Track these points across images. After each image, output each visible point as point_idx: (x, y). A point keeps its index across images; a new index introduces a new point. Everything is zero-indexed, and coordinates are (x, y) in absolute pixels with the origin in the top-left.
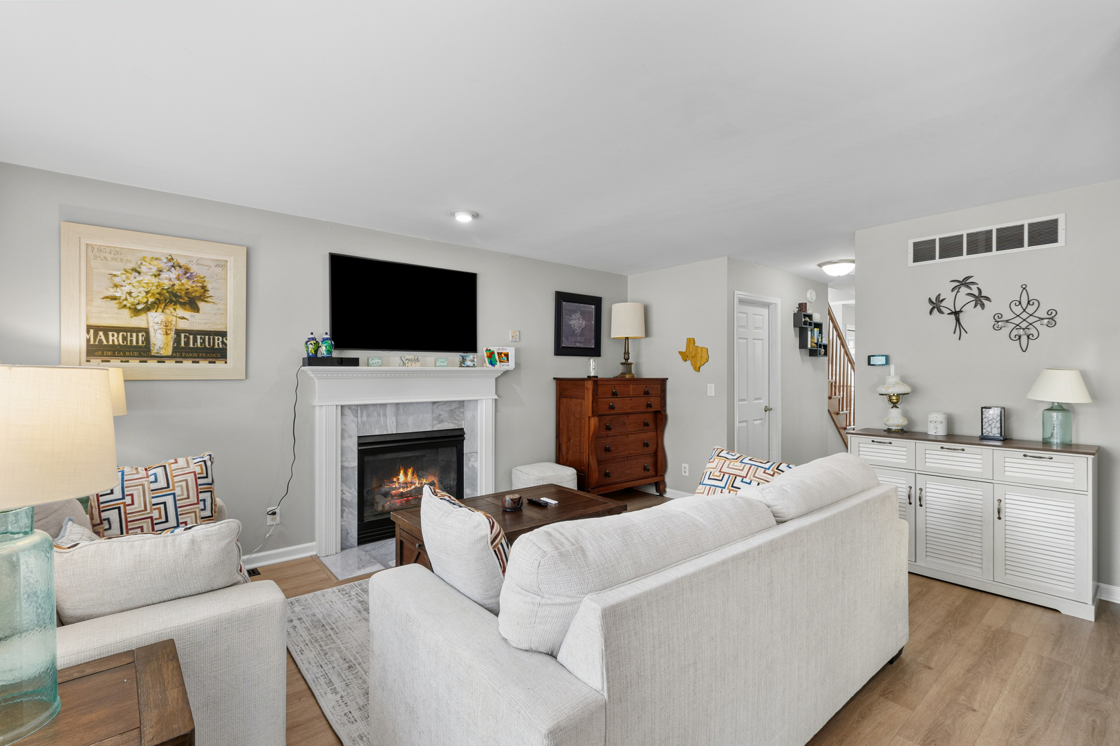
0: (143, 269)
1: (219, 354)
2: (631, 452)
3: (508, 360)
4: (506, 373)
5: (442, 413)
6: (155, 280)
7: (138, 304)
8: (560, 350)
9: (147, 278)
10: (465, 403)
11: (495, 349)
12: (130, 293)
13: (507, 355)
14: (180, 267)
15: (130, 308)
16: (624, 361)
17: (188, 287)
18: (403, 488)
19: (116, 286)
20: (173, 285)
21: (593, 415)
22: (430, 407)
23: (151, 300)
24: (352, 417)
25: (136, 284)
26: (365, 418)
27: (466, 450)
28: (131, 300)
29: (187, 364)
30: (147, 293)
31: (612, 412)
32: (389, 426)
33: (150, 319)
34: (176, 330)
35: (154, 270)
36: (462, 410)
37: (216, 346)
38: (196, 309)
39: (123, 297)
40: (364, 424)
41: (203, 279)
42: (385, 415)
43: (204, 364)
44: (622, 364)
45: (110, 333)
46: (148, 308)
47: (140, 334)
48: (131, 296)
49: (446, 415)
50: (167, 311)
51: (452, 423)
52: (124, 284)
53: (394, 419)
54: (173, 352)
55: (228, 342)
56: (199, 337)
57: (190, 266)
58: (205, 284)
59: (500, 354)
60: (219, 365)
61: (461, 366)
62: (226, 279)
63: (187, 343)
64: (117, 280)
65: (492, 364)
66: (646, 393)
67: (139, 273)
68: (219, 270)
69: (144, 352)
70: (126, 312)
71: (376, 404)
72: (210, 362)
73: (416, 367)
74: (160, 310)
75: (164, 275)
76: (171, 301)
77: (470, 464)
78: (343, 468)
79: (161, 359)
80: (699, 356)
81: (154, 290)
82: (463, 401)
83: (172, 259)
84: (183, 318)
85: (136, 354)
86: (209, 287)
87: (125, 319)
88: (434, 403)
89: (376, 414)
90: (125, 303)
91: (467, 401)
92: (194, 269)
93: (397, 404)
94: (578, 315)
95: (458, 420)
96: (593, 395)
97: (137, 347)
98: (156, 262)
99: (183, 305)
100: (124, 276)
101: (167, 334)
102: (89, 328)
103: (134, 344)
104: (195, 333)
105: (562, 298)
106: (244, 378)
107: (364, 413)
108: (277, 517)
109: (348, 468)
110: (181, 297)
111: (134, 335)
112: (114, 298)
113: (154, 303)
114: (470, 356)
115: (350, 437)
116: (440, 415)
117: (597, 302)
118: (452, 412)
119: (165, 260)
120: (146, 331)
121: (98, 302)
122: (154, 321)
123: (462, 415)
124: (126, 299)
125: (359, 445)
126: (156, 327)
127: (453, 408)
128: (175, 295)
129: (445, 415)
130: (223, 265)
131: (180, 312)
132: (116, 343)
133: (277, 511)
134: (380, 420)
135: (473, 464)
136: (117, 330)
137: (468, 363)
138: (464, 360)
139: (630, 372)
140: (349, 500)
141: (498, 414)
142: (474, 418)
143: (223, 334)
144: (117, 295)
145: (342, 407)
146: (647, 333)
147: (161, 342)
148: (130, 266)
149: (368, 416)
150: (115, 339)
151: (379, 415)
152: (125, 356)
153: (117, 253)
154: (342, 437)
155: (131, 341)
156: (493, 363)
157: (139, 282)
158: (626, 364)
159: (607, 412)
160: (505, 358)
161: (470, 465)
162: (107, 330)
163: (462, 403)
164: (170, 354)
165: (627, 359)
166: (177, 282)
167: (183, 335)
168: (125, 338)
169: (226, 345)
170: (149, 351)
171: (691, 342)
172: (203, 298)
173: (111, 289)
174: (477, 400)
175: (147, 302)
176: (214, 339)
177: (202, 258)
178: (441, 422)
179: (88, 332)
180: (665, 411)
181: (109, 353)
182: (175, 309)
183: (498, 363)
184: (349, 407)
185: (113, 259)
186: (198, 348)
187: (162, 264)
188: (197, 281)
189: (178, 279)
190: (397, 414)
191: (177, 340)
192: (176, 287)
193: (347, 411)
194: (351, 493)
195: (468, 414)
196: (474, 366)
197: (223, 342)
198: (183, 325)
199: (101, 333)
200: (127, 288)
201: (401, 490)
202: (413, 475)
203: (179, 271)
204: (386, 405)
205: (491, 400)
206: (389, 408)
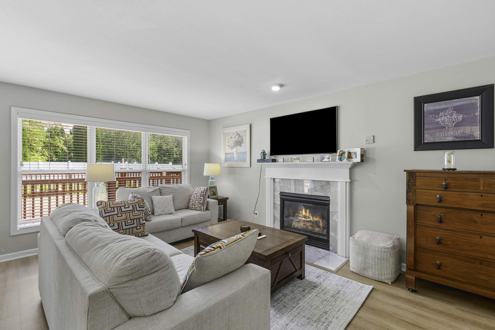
0: (233, 137)
4: (354, 165)
5: (316, 186)
6: (234, 139)
8: (421, 146)
9: (233, 139)
10: (330, 182)
13: (355, 153)
17: (240, 140)
18: (305, 218)
21: (409, 202)
23: (234, 145)
24: (278, 183)
25: (232, 141)
26: (283, 185)
27: (331, 210)
28: (231, 145)
29: (240, 162)
31: (440, 204)
32: (292, 189)
33: (234, 150)
36: (328, 186)
38: (241, 146)
40: (282, 187)
42: (290, 184)
43: (242, 162)
46: (233, 148)
47: (232, 155)
49: (319, 188)
50: (236, 147)
51: (323, 193)
52: (230, 141)
53: (294, 186)
54: (237, 159)
58: (242, 138)
60: (245, 162)
61: (321, 161)
62: (246, 135)
63: (240, 156)
68: (245, 133)
70: (230, 149)
71: (287, 179)
73: (298, 162)
75: (236, 138)
76: (237, 145)
77: (334, 218)
78: (274, 203)
79: (235, 161)
81: (234, 142)
83: (237, 132)
84: (239, 149)
87: (230, 151)
88: (312, 181)
89: (287, 183)
91: (332, 181)
92: (241, 134)
93: (295, 180)
94: (450, 111)
95: (326, 192)
96: (408, 185)
97: (232, 158)
99: (239, 145)
100: (230, 139)
101: (236, 154)
102: (225, 154)
104: (241, 153)
105: (422, 101)
106: (249, 167)
107: (282, 182)
108: (257, 215)
109: (276, 204)
110: (238, 143)
114: (327, 156)
115: (278, 191)
116: (315, 187)
117: (484, 92)
118: (322, 187)
120: (233, 153)
121: (227, 147)
123: (328, 189)
125: (281, 195)
126: (235, 152)
127: (323, 184)
130: (245, 131)
131: (239, 147)
133: (257, 213)
134: (288, 186)
135: (336, 219)
137: (326, 160)
138: (323, 158)
140: (277, 217)
142: (336, 192)
143: (246, 153)
144: (229, 145)
145: (274, 179)
147: (236, 156)
148: (231, 137)
149: (284, 184)
151: (288, 184)
153: (229, 133)
154: (274, 191)
159: (432, 204)
160: (354, 156)
161: (334, 219)
162: (228, 154)
163: (328, 183)
166: (238, 139)
167: (239, 154)
168: (230, 156)
170: (234, 159)
172: (242, 142)
173: (228, 143)
174: (337, 182)
177: (242, 131)
178: (316, 191)
184: (277, 179)
185: (228, 135)
187: (235, 134)
190: (295, 184)
191: (238, 156)
193: (276, 181)
194: (278, 214)
195: (332, 189)
197: (246, 155)
198: (239, 151)
200: (230, 143)
201: (303, 219)
202: (309, 214)
203: (238, 135)
204: (290, 180)
205: (345, 182)
206: (292, 181)
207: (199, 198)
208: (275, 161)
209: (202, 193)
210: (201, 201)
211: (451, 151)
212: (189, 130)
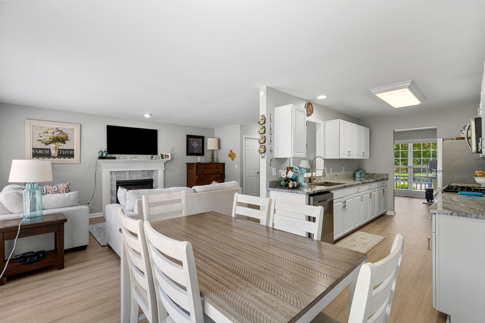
0: (49, 132)
1: (72, 156)
3: (168, 157)
4: (168, 161)
5: (145, 174)
6: (52, 135)
7: (47, 142)
8: (188, 154)
9: (50, 134)
11: (164, 154)
12: (45, 139)
13: (168, 156)
14: (60, 131)
15: (45, 143)
16: (212, 157)
17: (62, 136)
19: (41, 137)
20: (58, 136)
21: (196, 174)
22: (141, 172)
23: (51, 140)
24: (114, 175)
25: (47, 136)
26: (119, 175)
27: (154, 186)
28: (45, 141)
29: (62, 159)
30: (50, 138)
31: (204, 174)
32: (127, 178)
33: (51, 146)
34: (59, 149)
35: (52, 132)
36: (152, 173)
37: (71, 154)
38: (65, 143)
39: (43, 140)
40: (118, 177)
41: (66, 134)
42: (125, 174)
43: (67, 159)
44: (211, 158)
45: (39, 150)
46: (50, 143)
47: (48, 150)
48: (45, 140)
49: (147, 175)
50: (56, 144)
51: (149, 177)
52: (43, 136)
53: (129, 175)
54: (58, 155)
55: (74, 152)
57: (63, 130)
58: (67, 135)
59: (165, 155)
60: (72, 159)
61: (151, 159)
62: (74, 134)
63: (62, 153)
64: (41, 135)
65: (162, 158)
66: (217, 168)
67: (48, 133)
68: (72, 131)
69: (49, 156)
71: (122, 171)
72: (69, 158)
73: (136, 159)
74: (54, 143)
75: (55, 133)
76: (57, 141)
78: (111, 190)
79: (54, 157)
80: (233, 155)
81: (52, 137)
82: (153, 170)
83: (57, 129)
84: (61, 146)
85: (47, 156)
86: (69, 136)
87: (43, 146)
88: (142, 171)
89: (122, 174)
90: (43, 141)
92: (64, 131)
93: (130, 171)
94: (195, 142)
95: (151, 176)
96: (196, 168)
97: (47, 154)
98: (52, 130)
99: (61, 142)
100: (43, 134)
101: (56, 150)
102: (33, 149)
104: (64, 150)
105: (189, 137)
106: (80, 163)
107: (119, 174)
108: (90, 204)
109: (113, 190)
110: (60, 139)
111: (46, 151)
112: (40, 140)
113: (52, 141)
114: (155, 156)
115: (114, 181)
117: (202, 138)
118: (149, 174)
119: (55, 129)
120: (50, 149)
121: (36, 141)
122: (52, 146)
124: (44, 141)
125: (117, 183)
126: (53, 148)
127: (149, 172)
128: (58, 139)
129: (146, 174)
130: (73, 130)
131: (60, 144)
133: (90, 202)
134: (124, 176)
136: (41, 149)
137: (154, 158)
138: (152, 157)
139: (213, 161)
140: (113, 200)
141: (166, 174)
142: (157, 176)
143: (73, 150)
144: (41, 139)
145: (111, 172)
146: (219, 147)
147: (54, 152)
148: (45, 131)
149: (120, 174)
150: (41, 152)
151: (123, 174)
152: (43, 157)
153: (41, 127)
154: (111, 181)
157: (48, 135)
158: (213, 158)
159: (202, 174)
160: (167, 157)
163: (152, 171)
164: (57, 156)
165: (213, 157)
166: (59, 135)
167: (61, 151)
168: (43, 152)
169: (74, 153)
170: (51, 155)
171: (231, 151)
172: (67, 140)
173: (39, 138)
174: (158, 170)
175: (50, 141)
176: (70, 152)
177: (66, 128)
178: (145, 177)
179: (33, 150)
180: (224, 173)
181: (39, 156)
182: (58, 143)
183: (165, 158)
184: (113, 172)
185: (40, 129)
186: (65, 154)
187: (54, 130)
188: (65, 135)
189: (59, 134)
191: (59, 152)
192: (59, 137)
193: (113, 173)
194: (114, 198)
195: (155, 174)
196: (156, 159)
197: (73, 153)
198: (60, 148)
199: (36, 150)
200: (44, 137)
203: (59, 132)
204: (126, 171)
205: (162, 170)
206: (127, 172)
208: (115, 158)
211: (199, 156)
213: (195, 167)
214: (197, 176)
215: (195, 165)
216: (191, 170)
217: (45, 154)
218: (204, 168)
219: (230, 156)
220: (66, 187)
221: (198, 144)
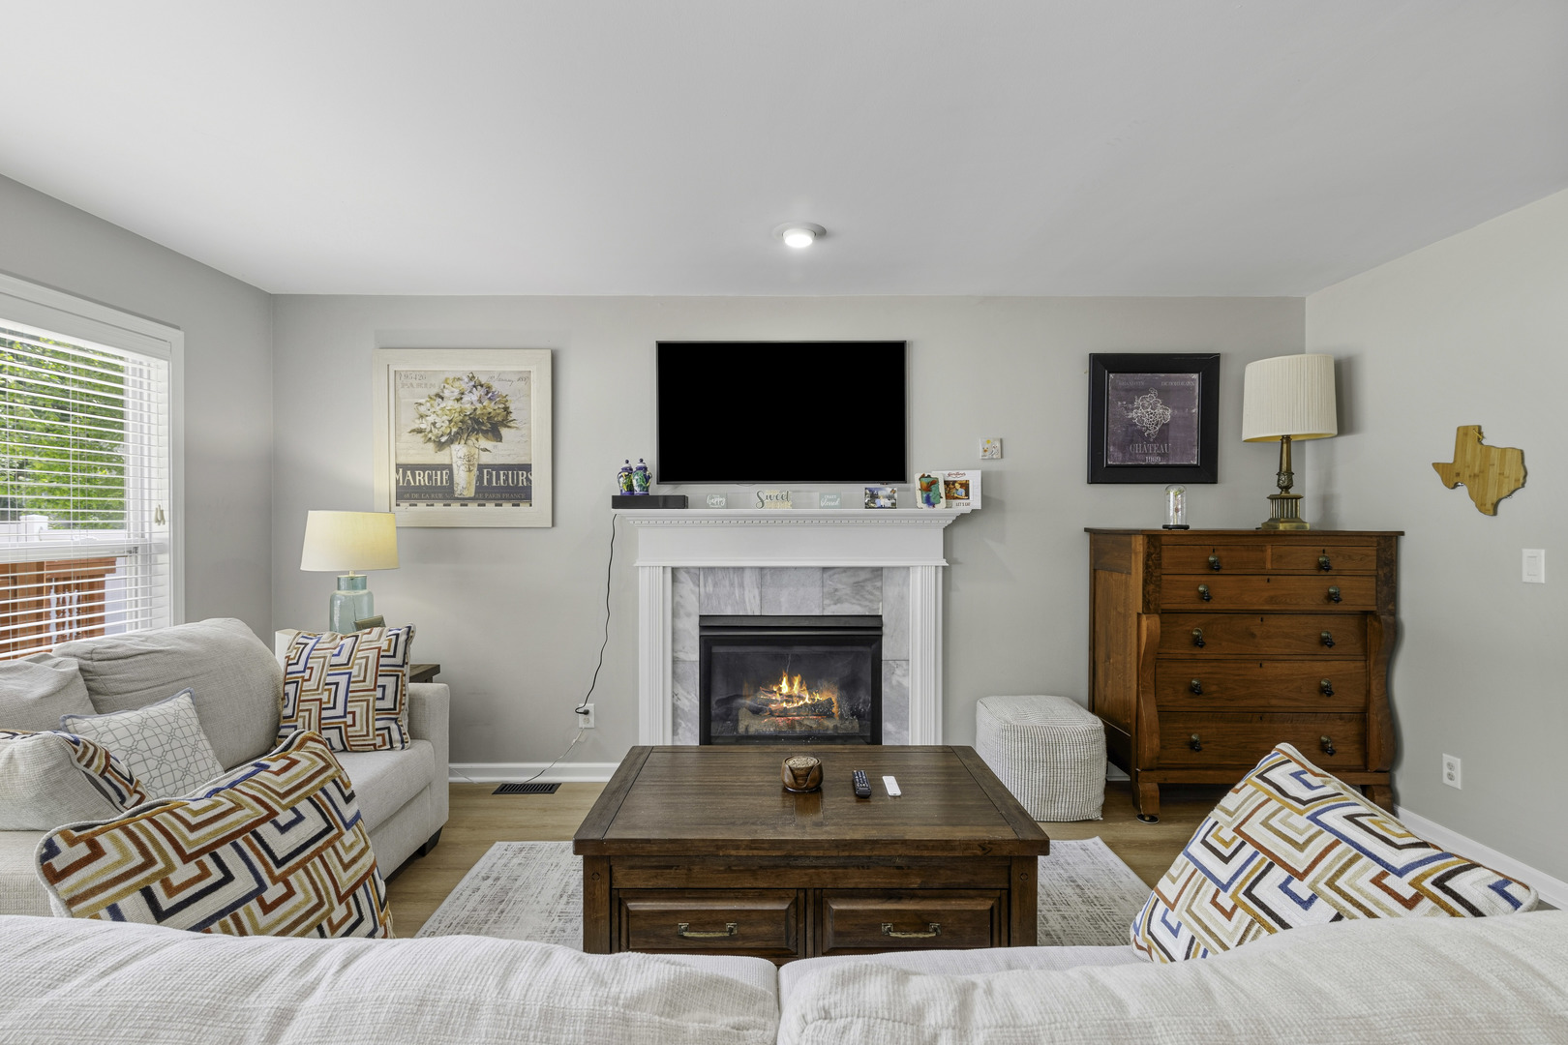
0: (446, 393)
1: (520, 494)
2: (1274, 702)
3: (967, 494)
4: (962, 518)
5: (839, 586)
6: (457, 406)
7: (442, 436)
8: (1101, 472)
9: (450, 404)
10: (885, 572)
11: (941, 475)
12: (434, 424)
13: (965, 486)
14: (482, 386)
15: (434, 441)
16: (1277, 491)
17: (490, 410)
18: (787, 702)
19: (422, 417)
20: (475, 410)
21: (1148, 607)
22: (818, 574)
23: (454, 430)
24: (691, 585)
25: (440, 412)
26: (710, 588)
27: (886, 654)
28: (435, 431)
29: (490, 507)
30: (450, 421)
31: (1205, 606)
32: (747, 603)
33: (454, 453)
34: (479, 465)
35: (456, 394)
36: (878, 584)
37: (521, 484)
38: (498, 438)
39: (428, 430)
40: (708, 596)
41: (504, 400)
42: (742, 585)
43: (507, 507)
44: (1272, 498)
45: (417, 472)
46: (451, 441)
47: (444, 472)
48: (435, 427)
49: (848, 591)
50: (469, 442)
51: (860, 605)
52: (429, 413)
53: (756, 592)
54: (476, 493)
55: (532, 478)
56: (502, 472)
57: (491, 383)
58: (508, 404)
59: (946, 483)
60: (524, 507)
61: (867, 506)
62: (529, 396)
63: (490, 481)
64: (422, 409)
65: (929, 502)
66: (1323, 567)
67: (442, 398)
68: (522, 384)
69: (446, 493)
70: (431, 446)
71: (728, 568)
72: (514, 505)
73: (784, 508)
74: (463, 442)
75: (466, 398)
76: (474, 430)
77: (895, 680)
78: (675, 661)
79: (464, 501)
80: (1493, 472)
81: (457, 417)
82: (881, 569)
83: (474, 377)
84: (486, 450)
85: (440, 495)
86: (511, 409)
87: (429, 455)
88: (825, 569)
89: (727, 583)
90: (430, 435)
91: (889, 568)
92: (496, 387)
93: (762, 569)
94: (1152, 397)
95: (871, 601)
96: (1146, 566)
97: (442, 487)
98: (457, 384)
99: (485, 433)
100: (428, 404)
101: (470, 471)
102: (398, 466)
103: (439, 484)
104: (498, 468)
105: (1103, 366)
106: (550, 525)
107: (710, 580)
108: (591, 717)
109: (684, 661)
110: (483, 424)
111: (439, 472)
112: (420, 431)
113: (457, 433)
114: (885, 489)
115: (689, 615)
116: (836, 590)
117: (1207, 366)
118: (858, 587)
119: (466, 380)
120: (449, 467)
121: (406, 436)
122: (457, 454)
123: (877, 593)
124: (431, 431)
125: (702, 628)
126: (459, 463)
127: (861, 579)
128: (476, 420)
129: (845, 590)
130: (525, 377)
131: (484, 443)
132: (422, 484)
133: (592, 711)
134: (733, 593)
135: (901, 680)
136: (424, 467)
137: (885, 501)
138: (874, 496)
139: (1294, 517)
140: (686, 709)
141: (954, 596)
142: (902, 599)
143: (527, 468)
144: (423, 426)
145: (674, 570)
146: (1345, 419)
147: (464, 481)
148: (433, 391)
149: (715, 585)
150: (422, 479)
151: (732, 584)
152: (430, 499)
153: (422, 376)
154: (675, 615)
155: (436, 480)
156: (932, 500)
157: (443, 409)
158: (1286, 496)
159: (1192, 607)
160: (962, 491)
161: (894, 682)
162: (413, 468)
163: (877, 572)
164: (473, 495)
165: (1286, 488)
166: (479, 406)
167: (485, 471)
168: (430, 478)
169: (530, 481)
170: (453, 492)
171: (1469, 436)
172: (505, 422)
173: (417, 421)
174: (908, 568)
175: (450, 433)
176: (518, 474)
177: (504, 372)
178: (838, 601)
179: (397, 472)
180: (1394, 613)
181: (416, 496)
182: (477, 439)
183: (943, 501)
184: (687, 569)
185: (419, 385)
186: (501, 487)
187: (466, 385)
188: (500, 402)
189: (480, 401)
190: (761, 585)
191: (480, 478)
192: (478, 412)
193: (683, 576)
194: (690, 700)
195: (891, 591)
196: (894, 505)
197: (527, 478)
198: (486, 458)
199: (409, 472)
200: (431, 419)
201: (784, 705)
202: (801, 687)
203: (481, 391)
204: (742, 569)
205: (934, 568)
206: (747, 574)
207: (369, 684)
208: (682, 502)
209: (383, 661)
210: (383, 698)
211: (1181, 487)
212: (178, 328)
213: (1141, 558)
214: (1150, 624)
215: (1139, 545)
216: (1116, 575)
217: (436, 487)
218: (1214, 568)
219: (1450, 475)
220: (385, 646)
221: (1174, 408)
